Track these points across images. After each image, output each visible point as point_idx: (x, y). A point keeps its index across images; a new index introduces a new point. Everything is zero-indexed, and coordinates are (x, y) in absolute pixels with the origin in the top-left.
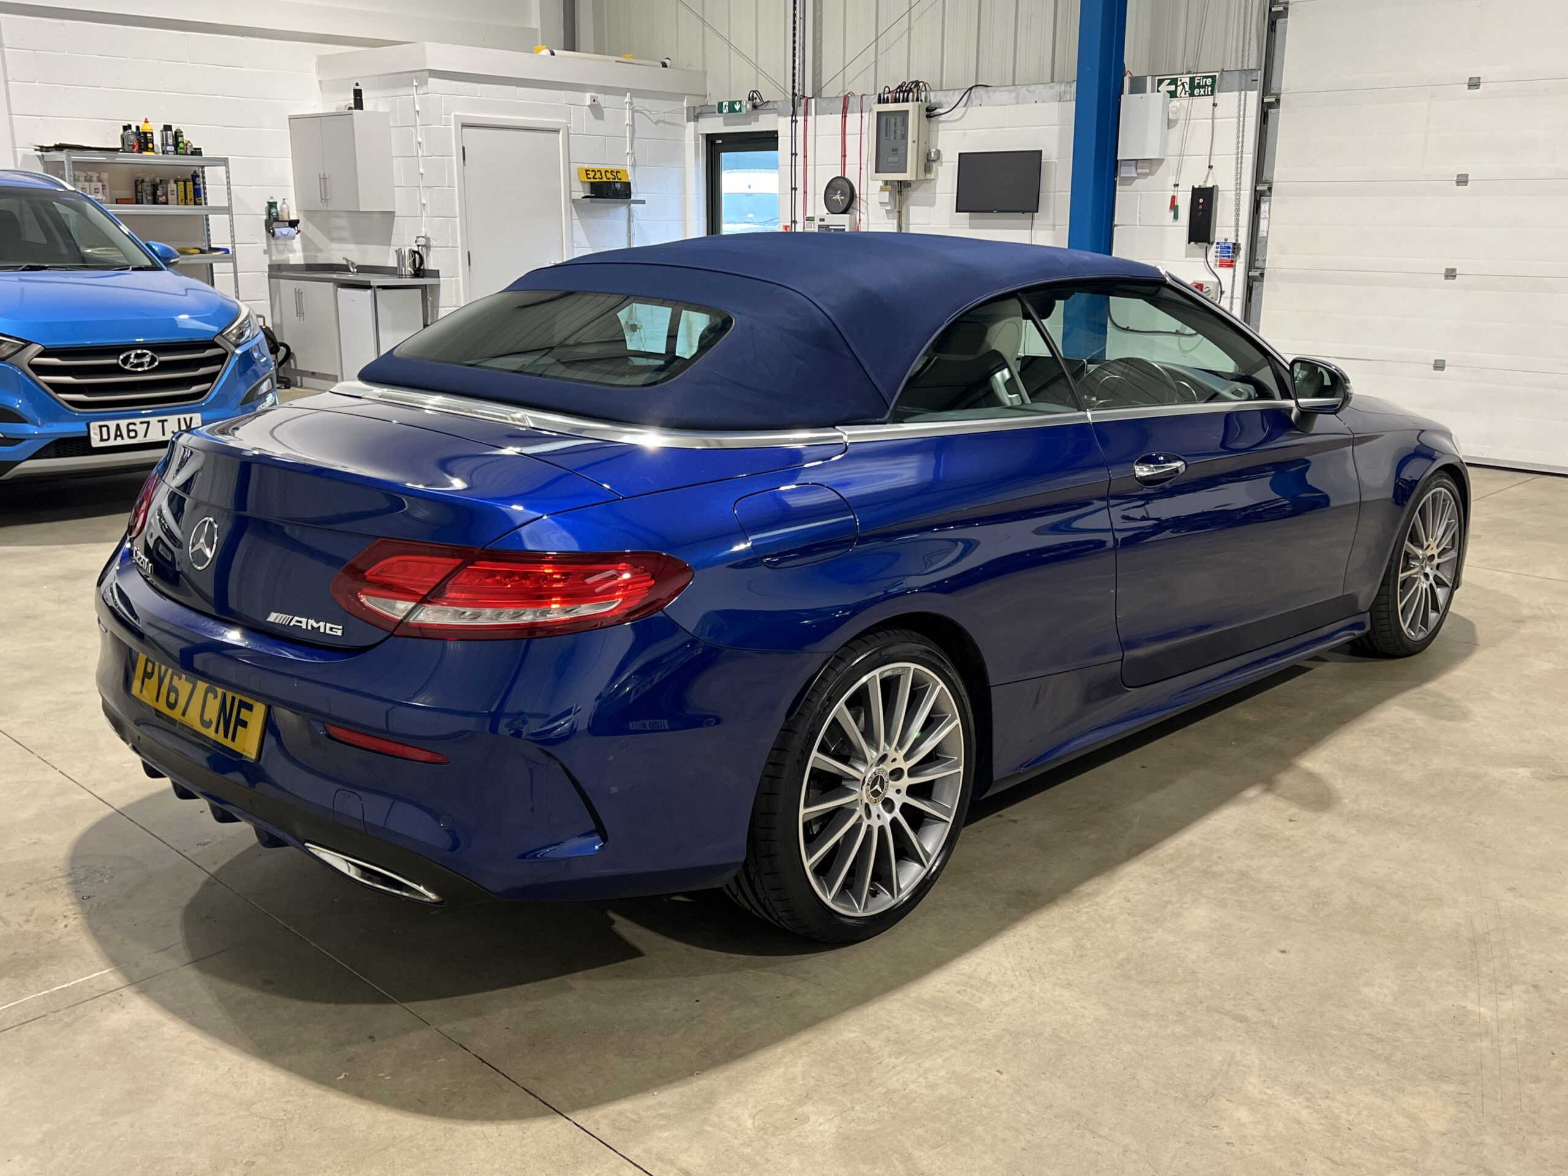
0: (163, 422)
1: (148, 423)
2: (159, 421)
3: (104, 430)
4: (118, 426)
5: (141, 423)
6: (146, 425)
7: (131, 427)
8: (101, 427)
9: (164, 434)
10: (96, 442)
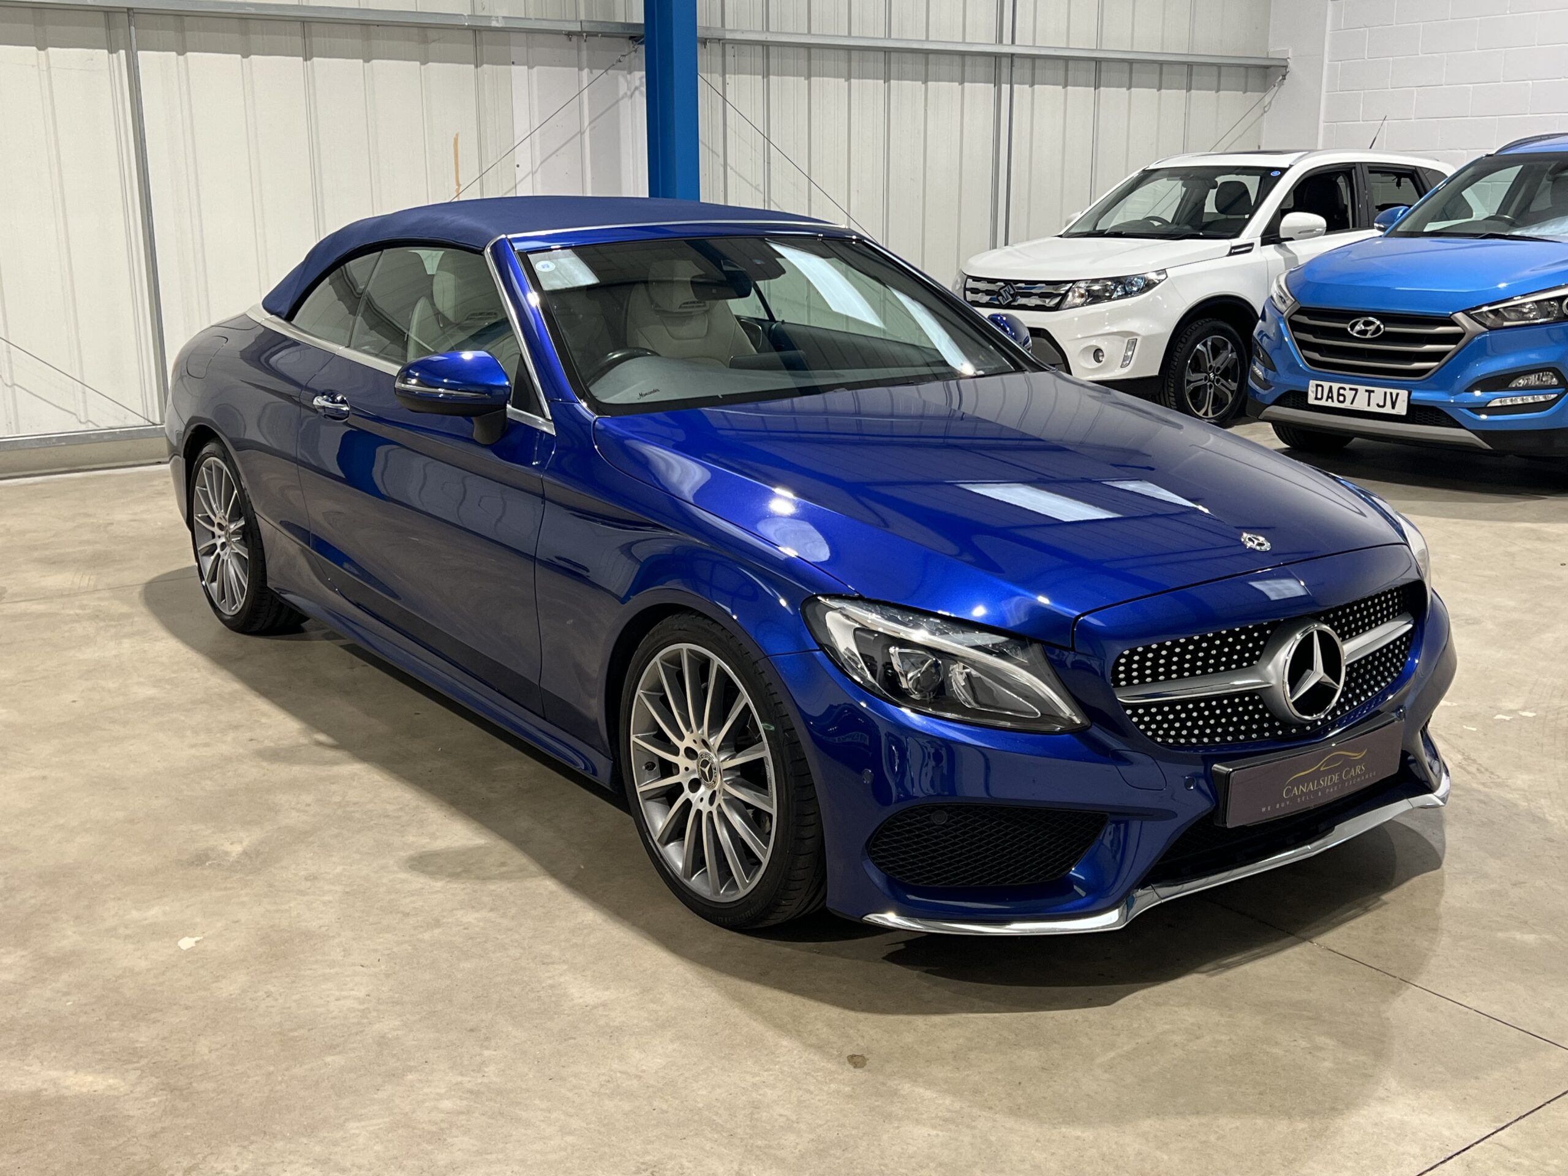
0: (1370, 392)
1: (1356, 390)
2: (1367, 391)
3: (1320, 389)
4: (1331, 388)
5: (1351, 389)
6: (1354, 392)
7: (1342, 391)
8: (1317, 386)
9: (1369, 405)
10: (1311, 400)
